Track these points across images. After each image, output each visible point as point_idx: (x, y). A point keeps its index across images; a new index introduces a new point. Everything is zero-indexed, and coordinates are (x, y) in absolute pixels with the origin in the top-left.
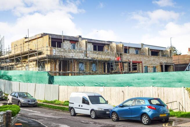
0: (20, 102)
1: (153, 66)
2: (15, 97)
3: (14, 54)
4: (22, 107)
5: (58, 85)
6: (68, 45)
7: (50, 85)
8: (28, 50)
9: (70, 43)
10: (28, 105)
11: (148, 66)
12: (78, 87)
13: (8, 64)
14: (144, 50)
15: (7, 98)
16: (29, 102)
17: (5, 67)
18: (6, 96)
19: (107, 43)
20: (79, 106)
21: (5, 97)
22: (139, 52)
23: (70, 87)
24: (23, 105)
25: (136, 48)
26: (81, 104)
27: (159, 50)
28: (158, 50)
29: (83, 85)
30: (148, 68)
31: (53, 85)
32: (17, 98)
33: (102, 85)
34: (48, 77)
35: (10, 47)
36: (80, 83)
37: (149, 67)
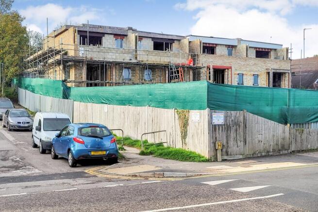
1: (253, 73)
5: (72, 101)
6: (111, 41)
7: (64, 99)
8: (47, 49)
9: (115, 39)
10: (17, 128)
11: (244, 73)
14: (241, 48)
16: (19, 124)
19: (176, 38)
22: (233, 52)
25: (228, 46)
27: (271, 49)
28: (268, 49)
30: (245, 77)
31: (67, 100)
32: (8, 117)
34: (62, 88)
37: (246, 75)
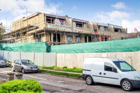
0: (24, 69)
2: (18, 64)
3: (15, 30)
4: (25, 73)
5: (55, 53)
6: (58, 22)
7: (48, 53)
8: (26, 26)
10: (31, 71)
11: (114, 39)
12: (76, 54)
13: (10, 39)
14: (110, 28)
15: (11, 65)
16: (32, 69)
17: (8, 41)
18: (9, 63)
19: (85, 22)
20: (100, 73)
21: (9, 65)
22: (106, 29)
23: (68, 54)
24: (26, 71)
25: (104, 27)
26: (103, 71)
27: (119, 29)
29: (81, 52)
31: (50, 53)
32: (21, 65)
33: (104, 51)
34: (46, 46)
35: (12, 25)
36: (78, 50)
